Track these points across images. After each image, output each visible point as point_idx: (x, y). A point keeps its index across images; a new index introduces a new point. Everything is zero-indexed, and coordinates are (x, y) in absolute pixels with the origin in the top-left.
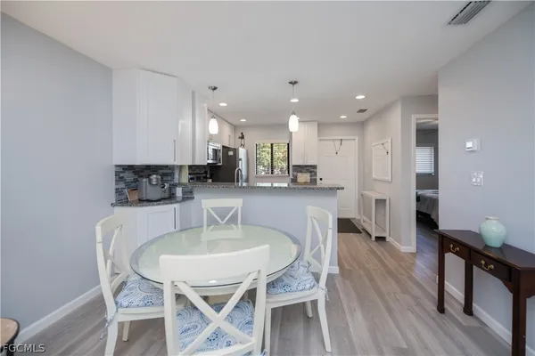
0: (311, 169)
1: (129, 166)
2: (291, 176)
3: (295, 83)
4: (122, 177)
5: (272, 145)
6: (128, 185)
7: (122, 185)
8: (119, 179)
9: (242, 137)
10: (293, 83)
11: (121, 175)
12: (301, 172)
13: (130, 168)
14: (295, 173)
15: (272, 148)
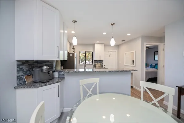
0: (101, 62)
1: (26, 61)
2: (94, 65)
3: (114, 24)
4: (21, 69)
5: (86, 52)
6: (25, 73)
7: (21, 73)
8: (19, 69)
9: (74, 48)
10: (112, 24)
11: (21, 67)
12: (97, 63)
13: (27, 62)
14: (95, 63)
15: (86, 53)
